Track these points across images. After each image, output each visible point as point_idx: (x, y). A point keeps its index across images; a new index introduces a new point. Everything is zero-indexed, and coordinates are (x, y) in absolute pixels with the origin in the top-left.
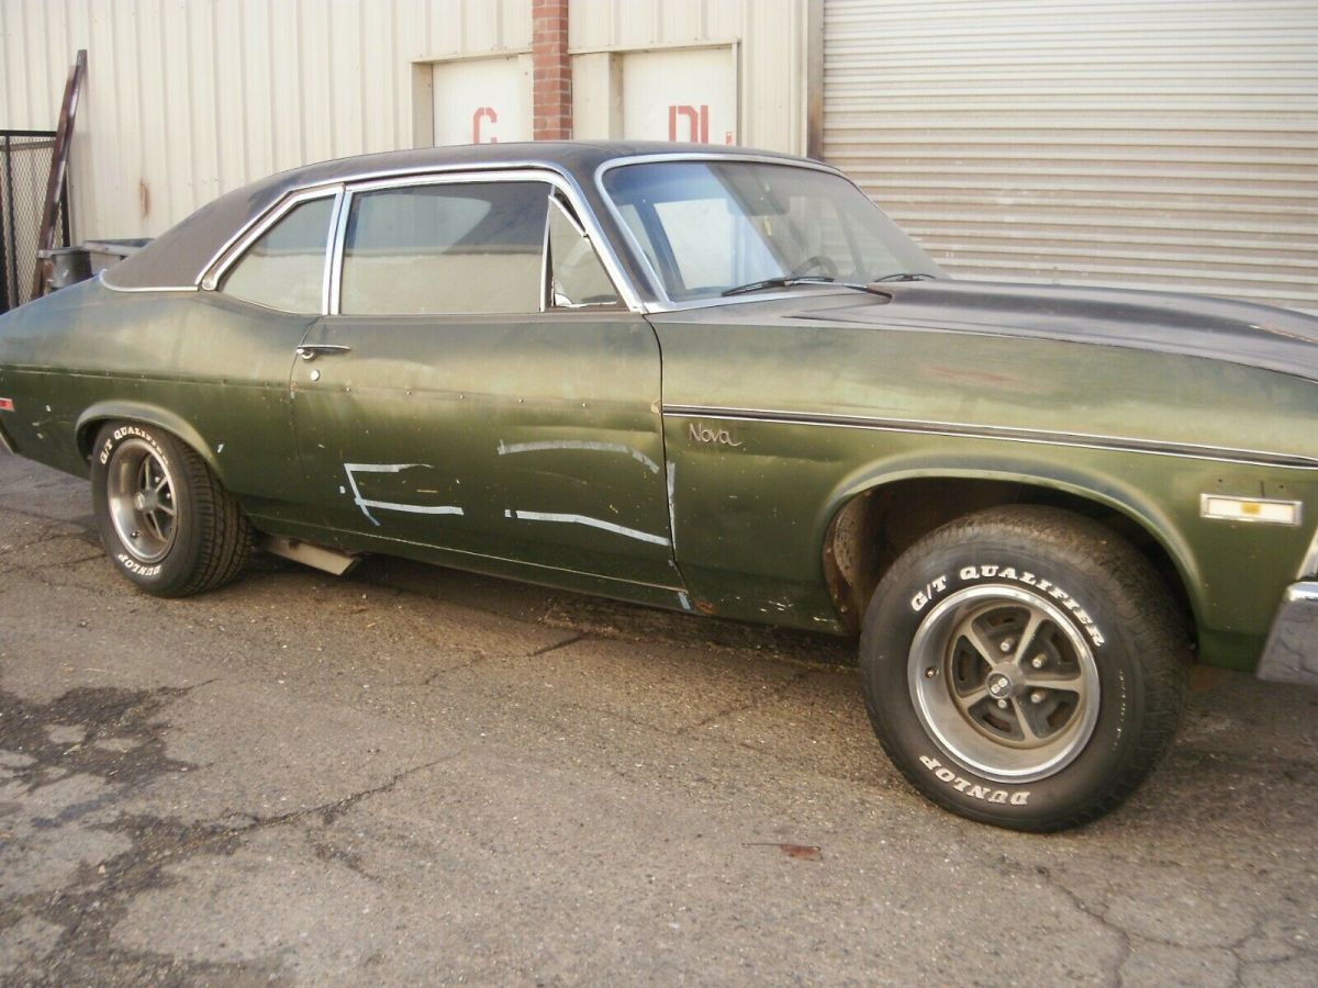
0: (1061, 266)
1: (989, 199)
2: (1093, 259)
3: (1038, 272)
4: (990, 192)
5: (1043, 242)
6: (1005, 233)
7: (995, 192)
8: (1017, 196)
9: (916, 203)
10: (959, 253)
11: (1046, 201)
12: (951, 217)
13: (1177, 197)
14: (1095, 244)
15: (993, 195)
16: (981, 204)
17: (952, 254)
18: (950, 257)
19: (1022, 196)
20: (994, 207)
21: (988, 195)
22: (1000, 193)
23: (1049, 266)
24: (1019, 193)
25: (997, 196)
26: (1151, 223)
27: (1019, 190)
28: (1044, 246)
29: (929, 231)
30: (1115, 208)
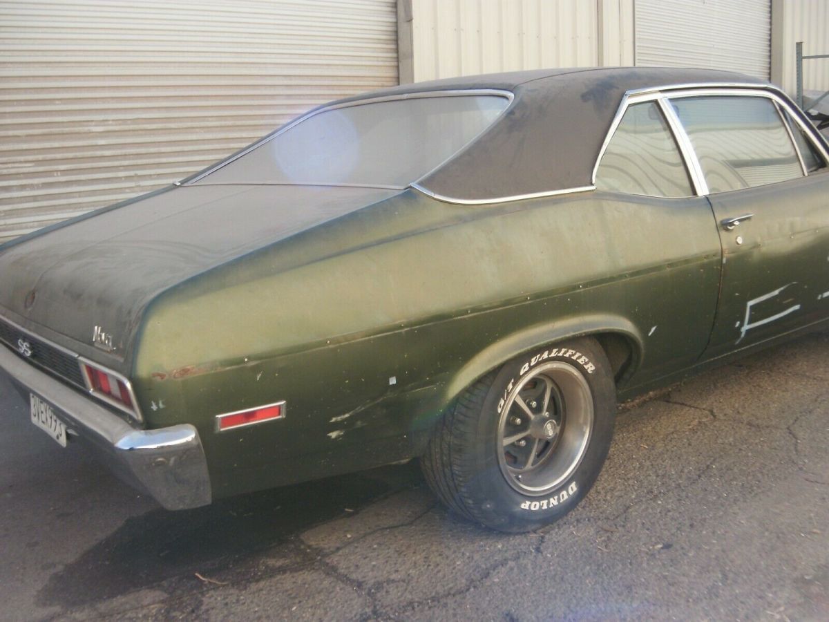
0: (140, 173)
1: (86, 129)
2: (159, 165)
3: (123, 179)
4: (85, 124)
5: (125, 156)
6: (99, 153)
7: (90, 123)
8: (105, 125)
9: (27, 136)
10: (64, 172)
11: (126, 127)
12: (56, 145)
13: (206, 119)
14: (159, 154)
15: (87, 126)
16: (79, 133)
17: (59, 173)
18: (58, 176)
19: (109, 125)
20: (89, 135)
21: (84, 126)
22: (93, 123)
23: (132, 173)
24: (106, 123)
25: (90, 126)
26: (194, 137)
27: (107, 120)
28: (125, 159)
29: (40, 157)
30: (171, 129)
